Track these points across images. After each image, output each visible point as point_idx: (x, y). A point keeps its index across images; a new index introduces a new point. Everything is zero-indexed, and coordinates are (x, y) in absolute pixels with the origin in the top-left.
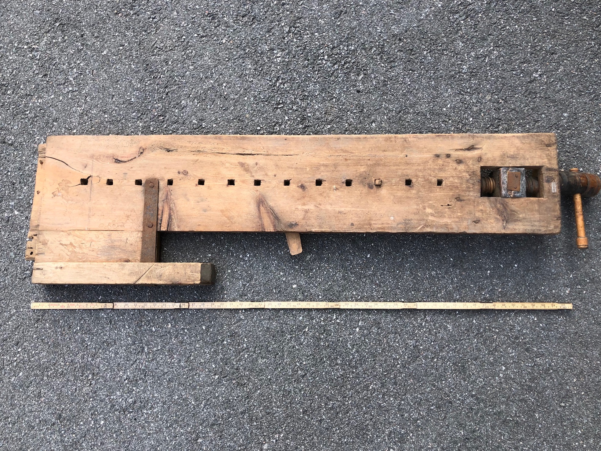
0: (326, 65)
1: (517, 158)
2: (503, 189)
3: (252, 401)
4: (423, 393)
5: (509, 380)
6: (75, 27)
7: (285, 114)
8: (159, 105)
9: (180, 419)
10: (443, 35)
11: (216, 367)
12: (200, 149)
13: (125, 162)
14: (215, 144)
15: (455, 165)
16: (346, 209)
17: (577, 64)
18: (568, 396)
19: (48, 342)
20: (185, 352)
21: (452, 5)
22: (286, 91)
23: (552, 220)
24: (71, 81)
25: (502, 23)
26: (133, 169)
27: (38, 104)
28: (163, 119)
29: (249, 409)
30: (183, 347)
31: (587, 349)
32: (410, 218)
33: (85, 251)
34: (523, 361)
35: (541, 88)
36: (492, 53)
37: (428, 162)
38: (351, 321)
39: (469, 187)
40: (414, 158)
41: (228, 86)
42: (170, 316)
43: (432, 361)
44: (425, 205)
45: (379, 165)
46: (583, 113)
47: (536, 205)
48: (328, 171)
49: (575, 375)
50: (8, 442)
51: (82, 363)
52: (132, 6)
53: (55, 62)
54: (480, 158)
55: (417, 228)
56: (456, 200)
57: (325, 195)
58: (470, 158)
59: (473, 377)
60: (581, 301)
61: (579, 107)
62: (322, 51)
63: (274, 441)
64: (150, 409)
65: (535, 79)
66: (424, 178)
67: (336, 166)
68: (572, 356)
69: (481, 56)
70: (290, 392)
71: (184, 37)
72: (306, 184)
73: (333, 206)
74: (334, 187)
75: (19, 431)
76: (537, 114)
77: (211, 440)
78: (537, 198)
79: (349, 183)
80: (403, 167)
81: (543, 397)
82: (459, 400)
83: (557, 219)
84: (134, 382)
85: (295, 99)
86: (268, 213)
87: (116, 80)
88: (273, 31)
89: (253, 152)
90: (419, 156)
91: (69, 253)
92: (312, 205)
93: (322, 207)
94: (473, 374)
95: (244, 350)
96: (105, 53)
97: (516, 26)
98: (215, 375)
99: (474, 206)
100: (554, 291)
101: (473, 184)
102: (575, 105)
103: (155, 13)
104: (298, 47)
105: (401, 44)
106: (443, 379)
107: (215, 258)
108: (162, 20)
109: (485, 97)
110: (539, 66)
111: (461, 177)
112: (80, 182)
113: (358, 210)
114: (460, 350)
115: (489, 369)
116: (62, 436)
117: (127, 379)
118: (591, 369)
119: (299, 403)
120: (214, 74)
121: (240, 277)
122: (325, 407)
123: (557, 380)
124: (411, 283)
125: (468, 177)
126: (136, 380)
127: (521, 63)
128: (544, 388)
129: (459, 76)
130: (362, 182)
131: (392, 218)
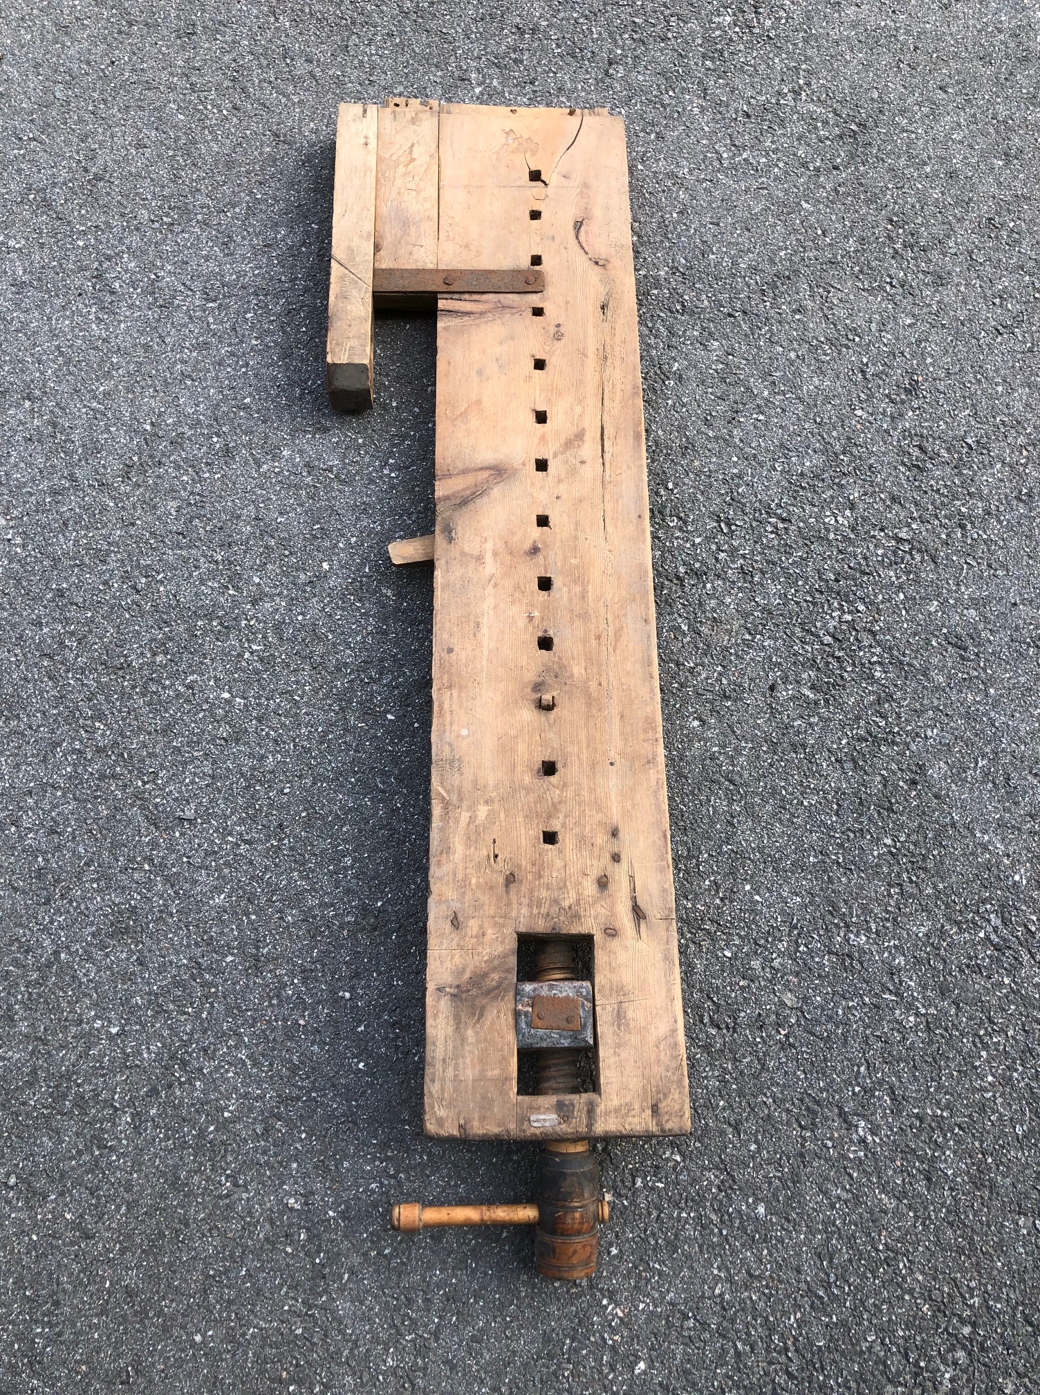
0: (828, 617)
1: (619, 1029)
2: (535, 985)
3: (94, 493)
4: (74, 838)
5: (85, 1043)
6: (852, 156)
7: (706, 537)
8: (706, 302)
9: (72, 368)
10: (941, 886)
11: (168, 425)
12: (609, 361)
13: (577, 238)
14: (622, 387)
15: (595, 873)
16: (486, 637)
17: (908, 1251)
18: (34, 1196)
19: (235, 153)
20: (200, 371)
21: (1024, 908)
22: (760, 538)
23: (459, 1113)
24: (741, 155)
25: (995, 1040)
26: (564, 251)
27: (689, 108)
28: (678, 311)
29: (77, 488)
30: (211, 367)
31: (143, 1251)
32: (466, 771)
33: (399, 183)
34: (126, 1080)
35: (830, 1144)
36: (908, 1010)
37: (599, 810)
38: (245, 683)
39: (539, 905)
40: (608, 780)
41: (759, 424)
42: (274, 341)
43: (144, 859)
44: (496, 804)
45: (589, 705)
46: (770, 1262)
47: (497, 1072)
48: (570, 600)
49: (81, 1216)
50: (62, 106)
51: (194, 206)
52: (912, 247)
53: (776, 128)
54: (613, 932)
55: (442, 786)
56: (508, 873)
57: (517, 595)
58: (612, 909)
59: (98, 954)
60: (267, 1239)
61: (786, 1249)
62: (861, 608)
63: (9, 536)
64: (97, 318)
65: (851, 1127)
66: (560, 802)
67: (584, 616)
68: (128, 1210)
69: (897, 981)
70: (104, 562)
71: (857, 339)
72: (540, 557)
73: (491, 612)
74: (536, 614)
75: (81, 120)
76: (757, 1131)
77: (26, 423)
78: (515, 1075)
79: (545, 643)
80: (584, 756)
81: (36, 1128)
82: (52, 922)
83: (460, 1126)
84: (152, 289)
85: (743, 556)
86: (476, 485)
87: (750, 227)
88: (896, 507)
89: (607, 456)
90: (613, 793)
91: (394, 158)
92: (494, 571)
93: (490, 588)
94: (107, 955)
95: (197, 473)
96: (805, 205)
97: (990, 1078)
98: (152, 424)
99: (493, 917)
100: (295, 1165)
101: (548, 915)
102: (791, 1239)
103: (902, 286)
104: (865, 558)
105: (901, 783)
106: (102, 883)
107: (389, 413)
108: (891, 298)
109: (790, 990)
110: (889, 1138)
111: (565, 885)
112: (533, 168)
113: (484, 662)
114: (166, 924)
115: (116, 993)
116: (65, 184)
117: (158, 277)
118: (91, 1262)
119: (80, 581)
120: (782, 397)
121: (347, 461)
122: (67, 632)
123: (73, 1169)
124: (326, 809)
125: (566, 904)
126: (154, 293)
127: (891, 1088)
128: (58, 1133)
129: (837, 925)
130: (548, 670)
131: (464, 732)
